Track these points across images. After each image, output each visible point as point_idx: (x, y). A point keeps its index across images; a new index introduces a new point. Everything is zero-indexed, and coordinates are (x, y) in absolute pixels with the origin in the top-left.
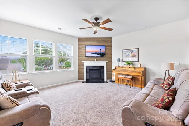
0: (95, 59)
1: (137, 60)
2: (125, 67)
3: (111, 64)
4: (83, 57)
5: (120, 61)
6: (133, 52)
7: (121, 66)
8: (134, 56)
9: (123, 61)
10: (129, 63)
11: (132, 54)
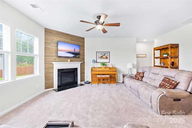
0: (69, 60)
1: (109, 62)
2: (102, 68)
3: (84, 65)
4: (53, 56)
6: (106, 54)
7: (95, 67)
8: (107, 58)
9: (97, 62)
10: (103, 64)
11: (105, 56)
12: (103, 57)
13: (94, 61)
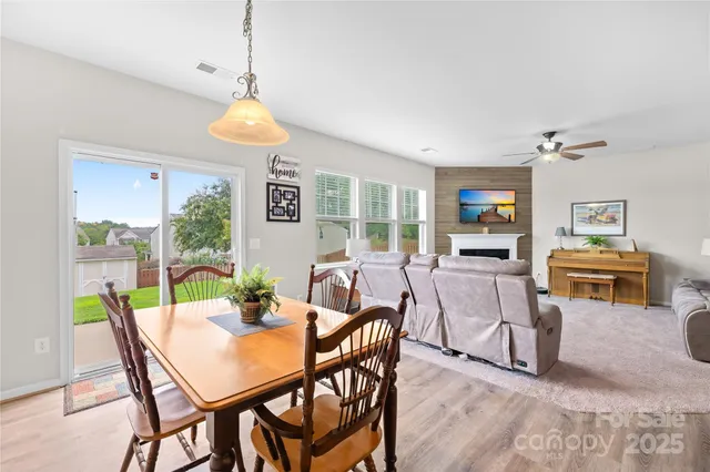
0: (486, 229)
1: (621, 232)
2: (587, 251)
3: (531, 244)
4: (450, 222)
5: (564, 234)
6: (609, 210)
7: (566, 248)
8: (613, 220)
9: (572, 235)
10: (596, 241)
11: (605, 215)
12: (599, 218)
13: (560, 232)
